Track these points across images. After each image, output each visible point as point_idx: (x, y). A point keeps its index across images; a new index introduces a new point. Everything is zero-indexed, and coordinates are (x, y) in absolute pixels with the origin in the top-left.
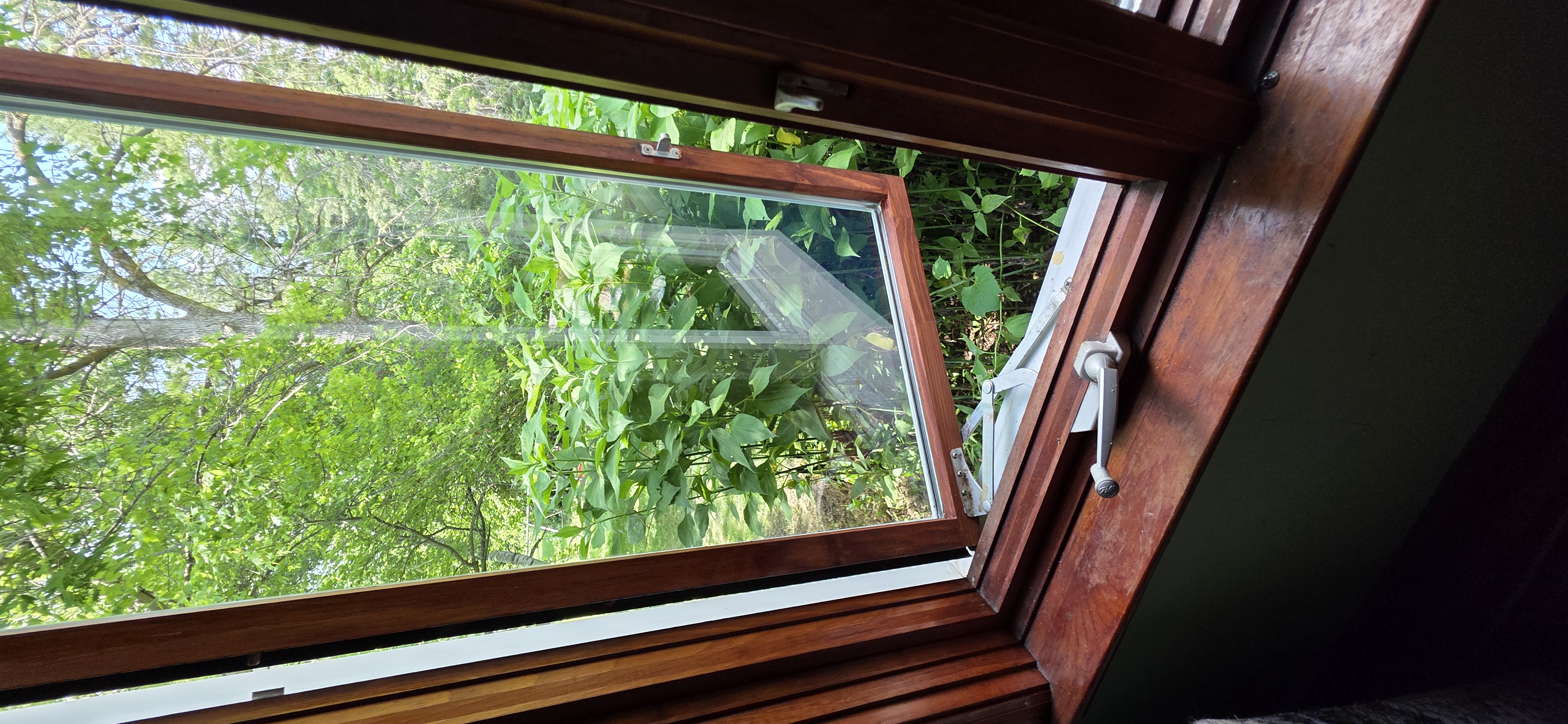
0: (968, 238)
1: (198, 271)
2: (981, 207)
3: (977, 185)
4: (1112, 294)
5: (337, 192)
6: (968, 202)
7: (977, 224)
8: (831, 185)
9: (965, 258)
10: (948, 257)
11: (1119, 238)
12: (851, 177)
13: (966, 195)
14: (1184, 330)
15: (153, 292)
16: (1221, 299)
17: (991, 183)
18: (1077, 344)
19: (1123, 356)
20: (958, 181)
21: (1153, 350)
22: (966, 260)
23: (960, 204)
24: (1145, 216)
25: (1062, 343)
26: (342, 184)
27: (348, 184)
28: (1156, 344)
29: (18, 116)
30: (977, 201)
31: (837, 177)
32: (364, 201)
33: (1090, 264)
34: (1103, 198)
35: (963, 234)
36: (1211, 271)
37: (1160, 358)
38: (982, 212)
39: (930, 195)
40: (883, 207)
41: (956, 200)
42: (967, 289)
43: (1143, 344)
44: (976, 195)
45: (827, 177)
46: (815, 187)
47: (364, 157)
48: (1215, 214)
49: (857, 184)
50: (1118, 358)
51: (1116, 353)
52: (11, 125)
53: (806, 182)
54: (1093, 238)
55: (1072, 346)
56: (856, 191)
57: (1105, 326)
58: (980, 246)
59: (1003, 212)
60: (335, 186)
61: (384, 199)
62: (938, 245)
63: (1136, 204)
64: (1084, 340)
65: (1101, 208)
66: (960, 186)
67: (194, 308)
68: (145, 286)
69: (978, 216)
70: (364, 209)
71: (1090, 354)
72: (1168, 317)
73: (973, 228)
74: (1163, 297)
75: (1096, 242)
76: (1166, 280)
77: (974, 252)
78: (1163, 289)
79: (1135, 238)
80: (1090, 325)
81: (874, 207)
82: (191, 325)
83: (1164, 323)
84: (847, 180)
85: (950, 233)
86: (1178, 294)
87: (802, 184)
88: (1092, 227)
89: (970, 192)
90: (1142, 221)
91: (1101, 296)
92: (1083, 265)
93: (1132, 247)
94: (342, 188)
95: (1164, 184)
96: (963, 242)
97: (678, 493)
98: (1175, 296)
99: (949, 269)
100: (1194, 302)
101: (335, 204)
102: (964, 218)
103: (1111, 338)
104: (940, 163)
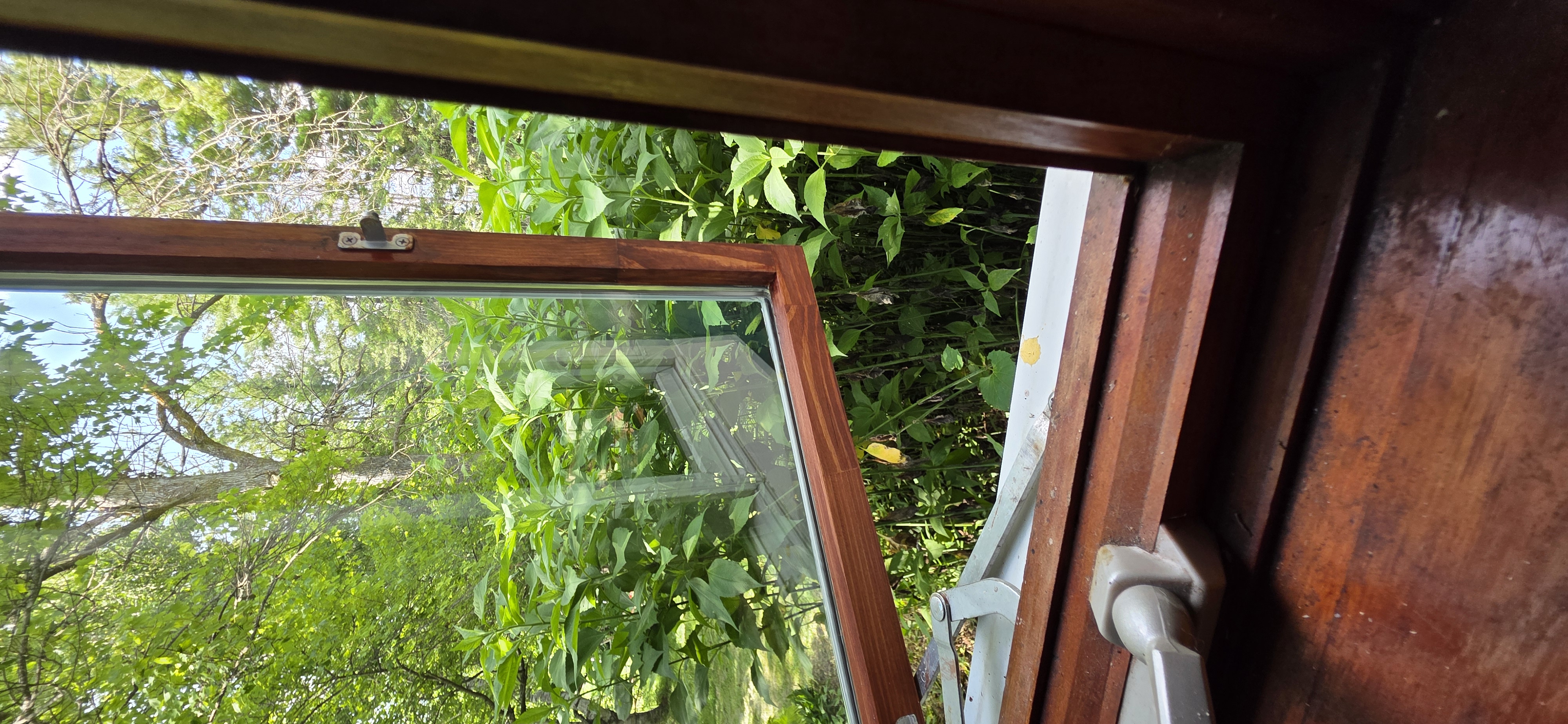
0: (981, 320)
1: (273, 420)
2: (988, 285)
3: (981, 261)
4: (1151, 434)
5: (396, 336)
6: (973, 281)
7: (986, 305)
8: (678, 267)
9: (981, 343)
10: (958, 343)
11: (1141, 300)
12: (713, 252)
13: (970, 274)
14: (1366, 522)
15: (210, 448)
16: (1480, 440)
17: (998, 258)
18: (1089, 550)
19: (1210, 592)
20: (962, 260)
21: (1284, 566)
22: (982, 346)
23: (964, 284)
24: (1198, 239)
25: (1054, 542)
26: (402, 328)
27: (407, 328)
28: (1289, 551)
29: (100, 297)
30: (984, 278)
31: (690, 254)
32: (420, 342)
33: (1083, 366)
34: (1089, 214)
35: (974, 317)
36: (1420, 362)
37: (1307, 590)
38: (990, 290)
39: (932, 277)
40: (772, 290)
41: (960, 280)
42: (986, 380)
43: (1252, 549)
44: (983, 272)
45: (673, 256)
46: (652, 272)
47: (421, 302)
48: (1395, 211)
49: (724, 262)
50: (1196, 597)
51: (1189, 585)
52: (94, 305)
53: (637, 266)
54: (1083, 306)
55: (1078, 552)
56: (722, 272)
57: (1147, 509)
58: (997, 328)
59: (1016, 287)
60: (395, 331)
61: (439, 338)
62: (948, 332)
63: (1169, 215)
64: (1103, 543)
65: (1088, 237)
66: (964, 264)
67: (246, 460)
68: (201, 441)
69: (986, 295)
70: (421, 349)
71: (1120, 587)
72: (1308, 485)
73: (984, 309)
74: (1285, 431)
75: (1090, 315)
76: (1285, 392)
77: (990, 337)
78: (1279, 413)
79: (1183, 294)
80: (1111, 508)
81: (762, 294)
82: (241, 477)
83: (1301, 498)
84: (708, 257)
85: (962, 318)
86: (1327, 425)
87: (629, 270)
88: (1076, 283)
89: (975, 270)
90: (1193, 253)
91: (1124, 438)
92: (1070, 366)
93: (1178, 316)
94: (402, 333)
95: (1235, 151)
96: (976, 325)
97: (661, 657)
98: (1319, 431)
99: (960, 358)
100: (1383, 446)
101: (395, 347)
102: (973, 298)
103: (1167, 542)
104: (937, 244)
